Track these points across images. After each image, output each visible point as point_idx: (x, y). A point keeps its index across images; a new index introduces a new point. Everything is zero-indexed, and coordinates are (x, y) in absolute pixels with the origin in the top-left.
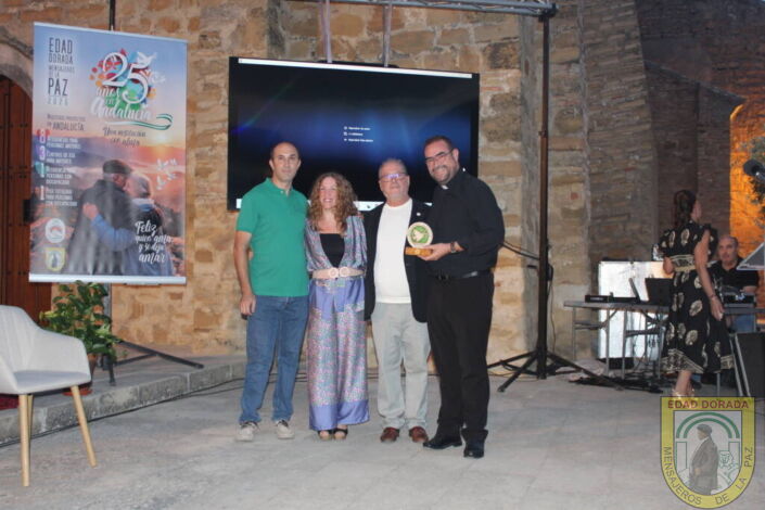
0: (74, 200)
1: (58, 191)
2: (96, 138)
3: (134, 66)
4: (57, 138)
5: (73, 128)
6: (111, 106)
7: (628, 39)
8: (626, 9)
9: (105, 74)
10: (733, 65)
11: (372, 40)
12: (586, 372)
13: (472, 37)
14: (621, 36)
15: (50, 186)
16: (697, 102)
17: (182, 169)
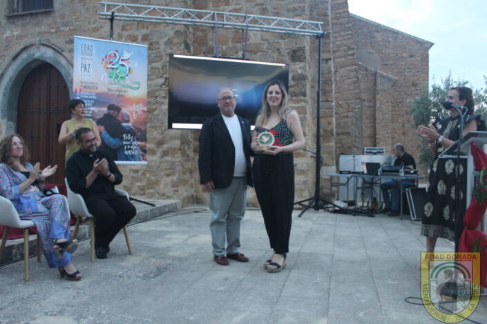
2: (104, 93)
3: (122, 58)
4: (85, 93)
5: (93, 88)
6: (111, 77)
7: (349, 49)
9: (108, 62)
10: (391, 62)
11: (233, 47)
12: (338, 207)
14: (346, 48)
16: (375, 80)
17: (145, 109)
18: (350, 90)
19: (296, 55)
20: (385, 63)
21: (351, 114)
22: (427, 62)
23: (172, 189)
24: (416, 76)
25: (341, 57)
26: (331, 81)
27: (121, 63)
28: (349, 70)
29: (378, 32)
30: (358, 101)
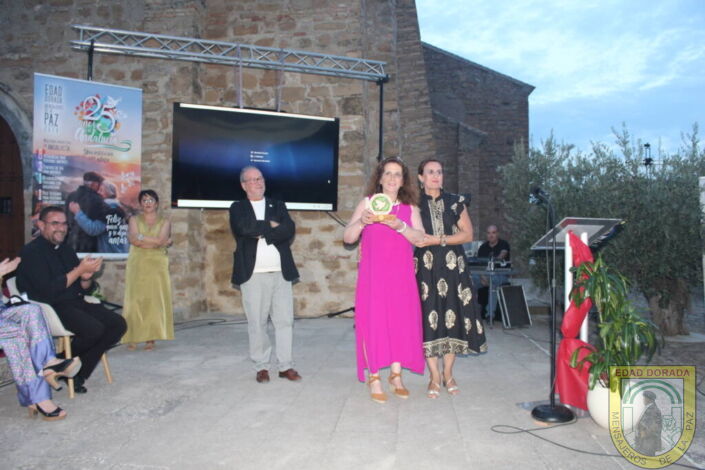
0: (63, 199)
1: (51, 193)
2: (78, 157)
3: (105, 106)
4: (51, 157)
5: (62, 149)
6: (89, 134)
7: (422, 94)
8: (420, 75)
9: (85, 112)
10: (478, 111)
11: (262, 92)
13: (331, 93)
14: (417, 93)
15: (46, 190)
16: (458, 135)
17: (139, 179)
19: (349, 106)
20: (470, 112)
23: (177, 292)
24: (513, 131)
25: (408, 106)
27: (103, 113)
28: (421, 124)
29: (460, 69)
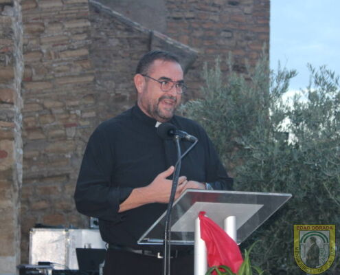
10: (189, 15)
18: (73, 76)
20: (175, 15)
21: (72, 132)
22: (267, 18)
24: (243, 48)
26: (11, 55)
28: (69, 30)
30: (91, 102)
